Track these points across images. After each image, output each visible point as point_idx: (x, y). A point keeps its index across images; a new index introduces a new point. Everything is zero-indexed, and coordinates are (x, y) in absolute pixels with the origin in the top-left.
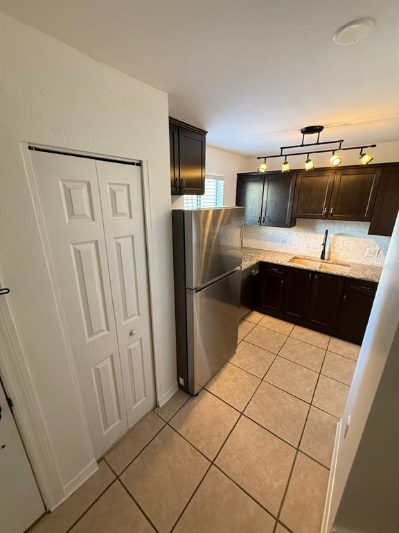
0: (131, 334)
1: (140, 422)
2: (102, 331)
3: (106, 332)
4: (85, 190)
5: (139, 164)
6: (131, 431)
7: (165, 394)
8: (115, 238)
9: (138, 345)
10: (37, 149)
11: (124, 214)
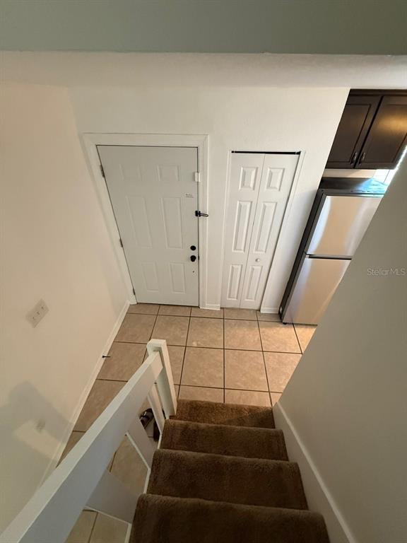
0: (256, 260)
1: (247, 310)
2: (241, 250)
3: (243, 252)
4: (254, 172)
5: (299, 153)
6: (240, 309)
7: (266, 308)
8: (264, 202)
9: (260, 270)
10: (236, 152)
11: (275, 188)
